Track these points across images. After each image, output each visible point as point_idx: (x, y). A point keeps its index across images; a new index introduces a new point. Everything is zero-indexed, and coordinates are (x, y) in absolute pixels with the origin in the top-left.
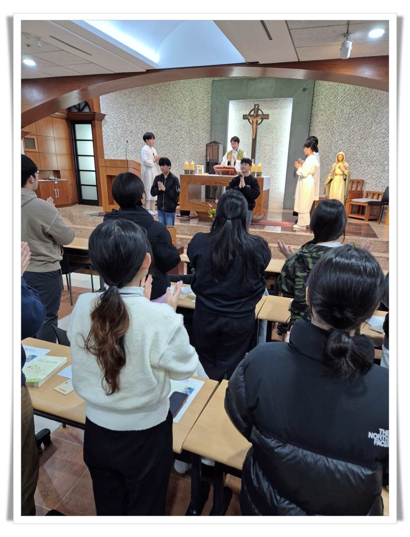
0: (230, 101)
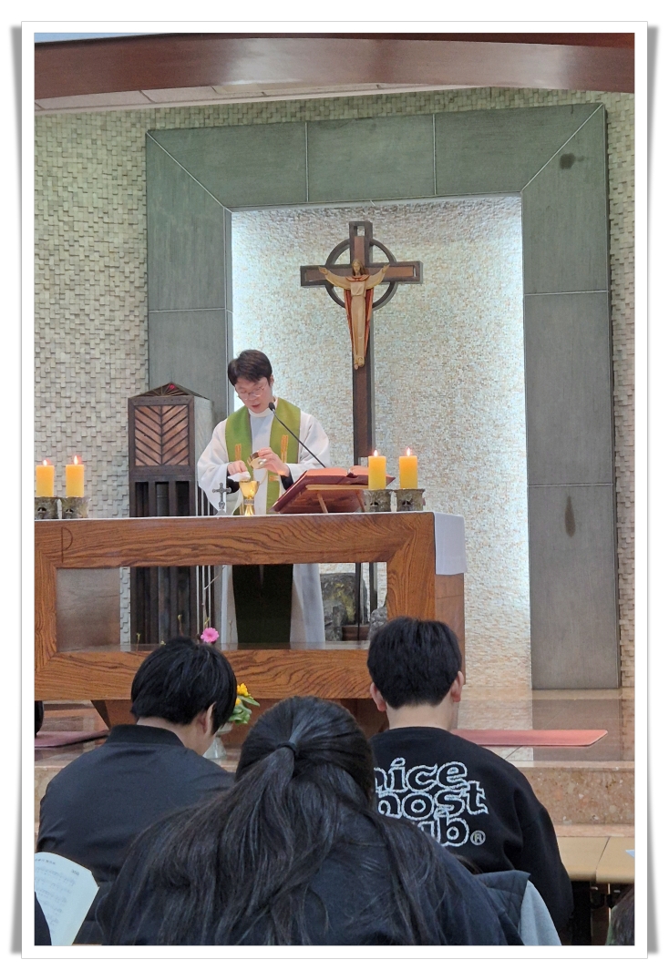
0: (234, 214)
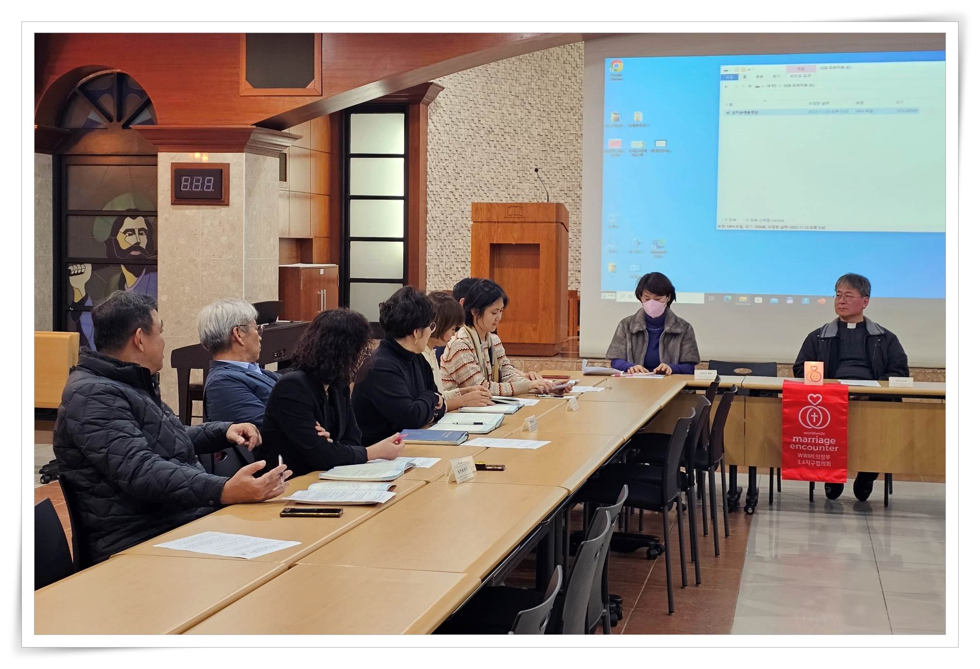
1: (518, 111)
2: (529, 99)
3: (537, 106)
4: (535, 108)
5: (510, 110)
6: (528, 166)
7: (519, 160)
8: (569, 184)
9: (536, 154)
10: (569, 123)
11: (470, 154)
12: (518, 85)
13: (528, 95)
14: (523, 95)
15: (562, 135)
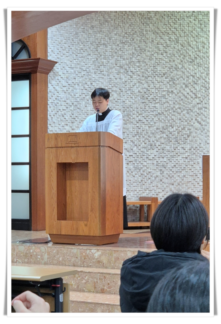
1: (122, 77)
2: (131, 68)
3: (137, 73)
4: (135, 74)
5: (117, 76)
6: (131, 113)
7: (124, 109)
8: (163, 125)
9: (137, 105)
10: (162, 84)
11: (84, 105)
12: (122, 60)
13: (130, 66)
14: (126, 66)
15: (157, 91)
